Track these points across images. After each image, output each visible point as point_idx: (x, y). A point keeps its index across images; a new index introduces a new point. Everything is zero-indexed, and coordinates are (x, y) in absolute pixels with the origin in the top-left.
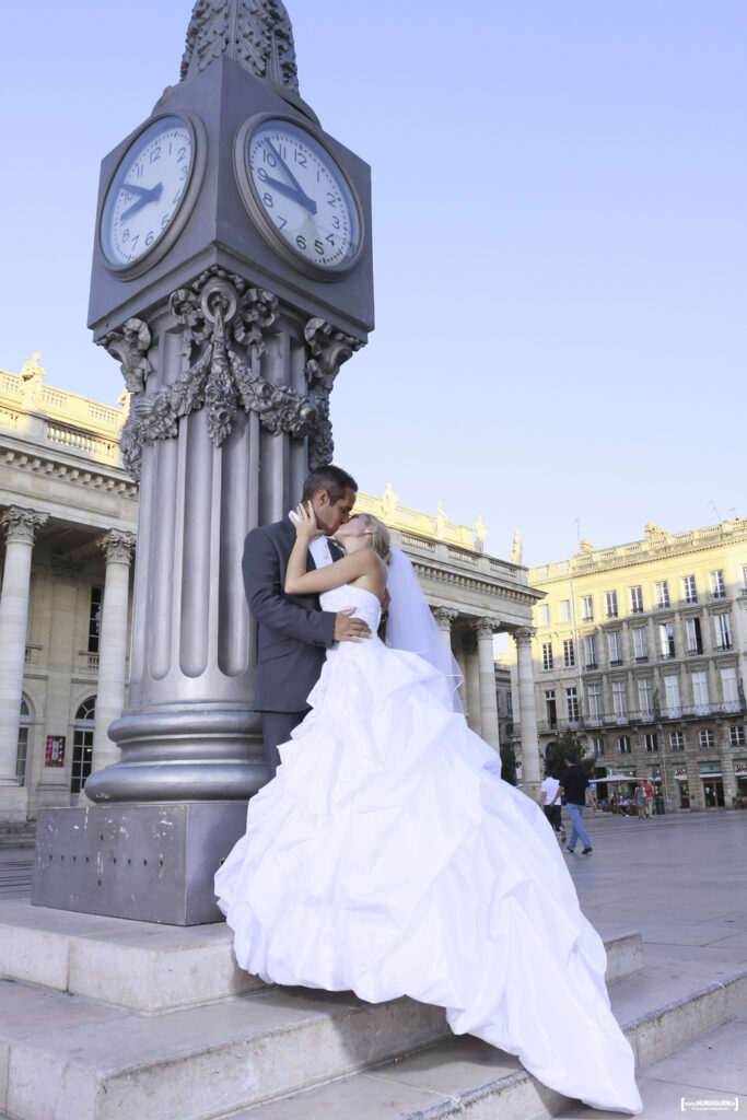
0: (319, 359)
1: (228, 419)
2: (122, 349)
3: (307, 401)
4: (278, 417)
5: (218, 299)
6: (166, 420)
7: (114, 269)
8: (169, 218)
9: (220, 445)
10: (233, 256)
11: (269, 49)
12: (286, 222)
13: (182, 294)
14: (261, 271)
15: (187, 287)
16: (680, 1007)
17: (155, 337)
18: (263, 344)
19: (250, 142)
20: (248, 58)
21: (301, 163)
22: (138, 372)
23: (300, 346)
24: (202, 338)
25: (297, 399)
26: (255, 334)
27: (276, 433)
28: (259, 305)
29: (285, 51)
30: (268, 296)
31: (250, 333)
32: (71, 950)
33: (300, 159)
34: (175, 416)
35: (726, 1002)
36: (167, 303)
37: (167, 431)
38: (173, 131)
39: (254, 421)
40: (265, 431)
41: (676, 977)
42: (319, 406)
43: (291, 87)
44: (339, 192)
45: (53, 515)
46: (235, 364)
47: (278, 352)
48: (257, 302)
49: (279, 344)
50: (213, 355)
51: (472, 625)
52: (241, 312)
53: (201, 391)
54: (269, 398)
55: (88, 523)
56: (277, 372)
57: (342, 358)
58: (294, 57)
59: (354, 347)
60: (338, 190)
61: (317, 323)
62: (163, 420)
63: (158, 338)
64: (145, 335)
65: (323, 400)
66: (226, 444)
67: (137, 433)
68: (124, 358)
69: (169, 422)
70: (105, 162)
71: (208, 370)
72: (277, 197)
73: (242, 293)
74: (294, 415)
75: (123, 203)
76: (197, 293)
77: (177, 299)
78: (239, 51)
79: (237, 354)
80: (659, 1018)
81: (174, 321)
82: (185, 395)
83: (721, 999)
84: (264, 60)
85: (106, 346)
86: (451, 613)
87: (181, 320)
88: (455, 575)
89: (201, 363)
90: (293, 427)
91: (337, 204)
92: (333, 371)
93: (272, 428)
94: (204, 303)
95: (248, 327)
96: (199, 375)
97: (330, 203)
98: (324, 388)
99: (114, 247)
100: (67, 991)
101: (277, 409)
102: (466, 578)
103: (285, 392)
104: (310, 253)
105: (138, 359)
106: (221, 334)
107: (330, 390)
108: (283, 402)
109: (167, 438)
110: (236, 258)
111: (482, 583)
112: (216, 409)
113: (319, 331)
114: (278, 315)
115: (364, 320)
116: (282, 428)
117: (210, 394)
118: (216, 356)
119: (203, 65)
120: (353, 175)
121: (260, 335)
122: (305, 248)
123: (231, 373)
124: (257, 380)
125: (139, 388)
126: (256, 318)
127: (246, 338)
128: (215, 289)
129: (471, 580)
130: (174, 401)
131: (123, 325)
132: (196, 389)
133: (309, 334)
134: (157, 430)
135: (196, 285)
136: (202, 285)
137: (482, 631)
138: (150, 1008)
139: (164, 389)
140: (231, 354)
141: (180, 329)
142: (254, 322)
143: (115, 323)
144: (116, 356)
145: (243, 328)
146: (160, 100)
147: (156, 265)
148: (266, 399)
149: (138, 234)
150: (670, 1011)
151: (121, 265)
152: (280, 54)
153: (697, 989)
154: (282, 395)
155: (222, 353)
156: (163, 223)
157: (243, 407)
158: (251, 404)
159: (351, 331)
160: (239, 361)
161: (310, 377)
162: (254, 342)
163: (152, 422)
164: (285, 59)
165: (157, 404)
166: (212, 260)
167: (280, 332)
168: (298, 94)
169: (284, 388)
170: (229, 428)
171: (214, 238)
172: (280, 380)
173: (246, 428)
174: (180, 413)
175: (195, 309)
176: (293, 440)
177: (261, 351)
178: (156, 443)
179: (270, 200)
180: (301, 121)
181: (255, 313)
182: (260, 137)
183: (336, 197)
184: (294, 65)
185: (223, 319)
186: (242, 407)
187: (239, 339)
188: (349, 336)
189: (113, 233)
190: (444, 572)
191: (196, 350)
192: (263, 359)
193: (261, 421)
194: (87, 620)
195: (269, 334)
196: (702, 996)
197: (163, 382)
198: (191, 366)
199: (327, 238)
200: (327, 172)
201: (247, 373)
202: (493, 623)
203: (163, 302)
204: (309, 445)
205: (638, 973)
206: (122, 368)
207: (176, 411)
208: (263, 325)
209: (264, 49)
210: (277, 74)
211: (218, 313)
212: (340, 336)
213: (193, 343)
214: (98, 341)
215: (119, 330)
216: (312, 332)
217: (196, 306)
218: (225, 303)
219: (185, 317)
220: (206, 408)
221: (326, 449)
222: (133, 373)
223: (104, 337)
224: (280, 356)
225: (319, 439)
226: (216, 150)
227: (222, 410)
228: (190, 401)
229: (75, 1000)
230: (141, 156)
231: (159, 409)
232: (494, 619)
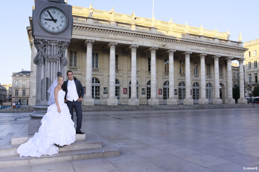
51: (225, 59)
86: (218, 56)
88: (220, 47)
102: (223, 47)
111: (228, 48)
129: (225, 47)
232: (231, 57)
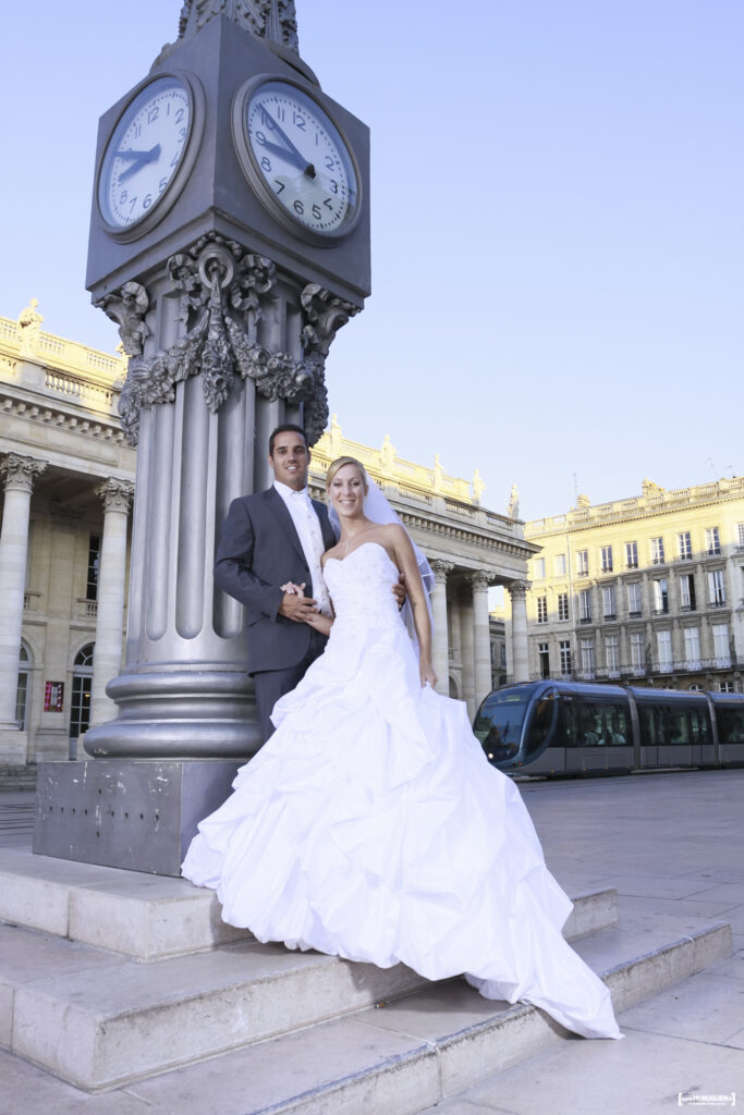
0: (315, 325)
1: (224, 386)
2: (120, 312)
3: (303, 368)
4: (274, 384)
5: (215, 265)
6: (164, 385)
7: (109, 230)
8: (167, 181)
9: (216, 411)
10: (232, 223)
11: (269, 6)
12: (283, 187)
13: (179, 259)
14: (258, 236)
15: (185, 252)
16: (650, 959)
17: (153, 301)
18: (260, 310)
19: (248, 105)
20: (247, 15)
21: (299, 126)
22: (136, 336)
23: (296, 312)
24: (199, 304)
25: (294, 366)
26: (252, 300)
27: (272, 399)
28: (257, 271)
29: (285, 8)
30: (265, 262)
31: (246, 299)
32: (71, 899)
33: (299, 121)
34: (172, 381)
35: (694, 955)
36: (164, 267)
37: (164, 396)
38: (171, 91)
39: (250, 387)
40: (261, 397)
41: (648, 931)
42: (314, 373)
43: (291, 46)
44: (338, 155)
45: (51, 463)
46: (232, 330)
47: (274, 317)
48: (255, 268)
49: (276, 309)
50: (210, 320)
51: (467, 578)
52: (238, 278)
53: (198, 357)
54: (265, 365)
55: (86, 471)
56: (274, 338)
57: (339, 323)
58: (294, 14)
59: (351, 313)
60: (336, 152)
61: (314, 289)
62: (160, 385)
63: (156, 302)
64: (142, 299)
65: (318, 366)
66: (222, 410)
67: (134, 397)
68: (122, 321)
69: (166, 387)
70: (102, 120)
71: (205, 336)
72: (274, 160)
73: (239, 260)
74: (289, 382)
75: (121, 167)
76: (195, 259)
77: (175, 264)
78: (239, 8)
79: (234, 321)
80: (629, 970)
81: (171, 285)
82: (182, 360)
83: (690, 953)
84: (264, 18)
85: (105, 308)
86: (446, 566)
87: (178, 284)
88: (452, 528)
89: (198, 328)
90: (288, 394)
91: (335, 167)
92: (329, 337)
93: (267, 395)
94: (201, 269)
95: (245, 293)
96: (196, 340)
97: (328, 166)
98: (320, 354)
99: (112, 208)
100: (67, 937)
101: (273, 376)
102: (463, 532)
103: (281, 358)
104: (307, 217)
105: (136, 322)
106: (218, 300)
107: (325, 356)
108: (279, 368)
109: (164, 403)
110: (235, 225)
111: (478, 536)
112: (213, 374)
113: (316, 297)
114: (275, 281)
115: (360, 285)
116: (277, 395)
117: (207, 360)
118: (213, 322)
119: (202, 22)
120: (352, 137)
121: (257, 301)
122: (302, 213)
123: (228, 340)
124: (253, 347)
125: (137, 351)
126: (253, 284)
127: (242, 304)
128: (213, 255)
129: (468, 533)
130: (171, 367)
131: (121, 288)
132: (193, 355)
133: (306, 300)
134: (154, 395)
135: (193, 250)
136: (200, 250)
137: (477, 584)
138: (146, 955)
139: (161, 354)
140: (228, 320)
141: (177, 294)
142: (251, 288)
143: (113, 286)
144: (114, 318)
145: (240, 294)
146: (159, 58)
147: (153, 229)
148: (262, 365)
149: (136, 196)
150: (640, 963)
151: (120, 227)
152: (280, 11)
153: (668, 942)
154: (277, 361)
155: (218, 319)
156: (161, 185)
157: (239, 373)
158: (247, 370)
159: (348, 296)
160: (236, 327)
161: (307, 343)
162: (251, 308)
163: (149, 387)
164: (284, 17)
165: (154, 369)
166: (209, 226)
167: (276, 298)
168: (298, 54)
169: (280, 354)
170: (226, 394)
171: (212, 204)
172: (276, 346)
173: (242, 393)
174: (177, 379)
175: (192, 274)
176: (288, 406)
177: (258, 317)
178: (153, 407)
179: (268, 164)
180: (300, 82)
181: (252, 279)
182: (258, 99)
183: (335, 160)
184: (294, 22)
185: (220, 285)
186: (237, 373)
187: (236, 305)
188: (345, 302)
189: (111, 193)
190: (441, 525)
191: (194, 316)
192: (260, 325)
193: (257, 387)
194: (86, 567)
195: (266, 300)
196: (671, 949)
197: (160, 347)
198: (188, 332)
199: (325, 203)
200: (326, 134)
201: (243, 340)
202: (488, 576)
203: (161, 266)
204: (305, 410)
205: (613, 926)
206: (120, 331)
207: (174, 376)
208: (260, 291)
209: (264, 5)
210: (276, 31)
211: (215, 279)
212: (337, 302)
213: (190, 308)
214: (96, 303)
215: (117, 293)
216: (309, 298)
217: (193, 271)
218: (222, 269)
219: (183, 282)
220: (202, 374)
221: (320, 415)
222: (130, 335)
223: (102, 299)
224: (276, 321)
225: (314, 405)
226: (214, 113)
227: (218, 377)
228: (187, 366)
229: (74, 946)
230: (139, 116)
231: (157, 374)
232: (489, 572)
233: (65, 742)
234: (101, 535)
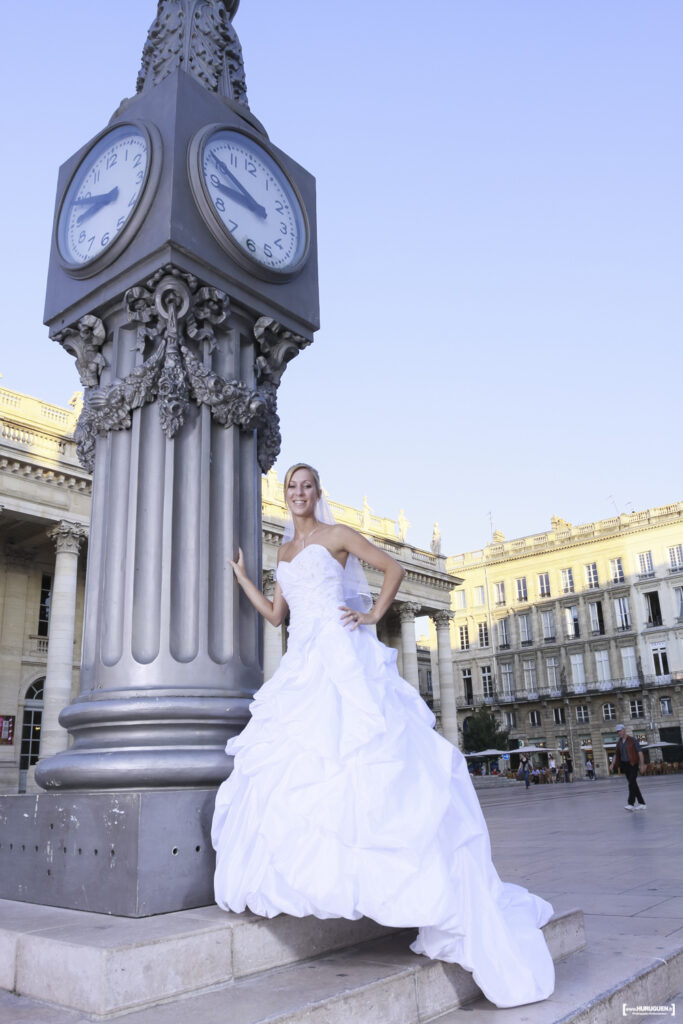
0: (267, 356)
1: (180, 412)
2: (77, 345)
3: (257, 395)
4: (229, 411)
5: (171, 296)
6: (120, 412)
7: (68, 267)
8: (124, 219)
9: (172, 437)
10: (186, 256)
11: (221, 68)
12: (237, 226)
13: (136, 292)
14: (213, 270)
15: (142, 285)
16: (628, 986)
17: (110, 332)
18: (215, 340)
19: (203, 149)
20: (201, 75)
21: (251, 172)
22: (93, 367)
23: (248, 344)
24: (155, 334)
25: (247, 393)
26: (207, 331)
27: (227, 426)
28: (211, 303)
29: (236, 71)
30: (220, 295)
31: (202, 330)
32: (19, 947)
33: (251, 168)
34: (128, 408)
35: (669, 978)
36: (121, 300)
37: (120, 423)
38: (129, 139)
39: (205, 413)
40: (216, 424)
41: (618, 953)
42: (268, 400)
43: (241, 101)
44: (286, 200)
46: (188, 359)
47: (229, 348)
48: (210, 300)
49: (230, 340)
50: (167, 350)
52: (193, 309)
53: (155, 385)
54: (220, 392)
55: (39, 515)
56: (228, 367)
57: (290, 355)
58: (244, 77)
59: (301, 345)
60: (285, 197)
61: (266, 322)
62: (117, 412)
63: (112, 333)
64: (99, 331)
65: (271, 394)
66: (178, 436)
67: (90, 425)
68: (79, 353)
69: (123, 414)
70: (62, 169)
71: (161, 364)
72: (229, 203)
73: (195, 292)
74: (244, 408)
75: (77, 212)
76: (151, 291)
77: (132, 296)
78: (193, 68)
79: (190, 349)
80: (610, 1000)
81: (128, 317)
82: (138, 388)
83: (664, 976)
84: (216, 77)
85: (62, 341)
87: (135, 316)
89: (155, 357)
90: (243, 420)
91: (284, 211)
92: (280, 368)
93: (223, 421)
94: (158, 300)
95: (200, 324)
96: (152, 368)
97: (278, 210)
98: (272, 384)
99: (71, 247)
100: (14, 991)
101: (228, 403)
103: (235, 386)
104: (260, 256)
105: (93, 354)
106: (174, 330)
107: (277, 386)
108: (234, 395)
109: (121, 429)
110: (191, 259)
112: (170, 400)
113: (268, 329)
114: (229, 313)
115: (310, 320)
116: (232, 420)
117: (164, 387)
118: (169, 351)
119: (158, 80)
120: (299, 185)
121: (212, 332)
122: (254, 251)
123: (184, 368)
124: (209, 375)
125: (93, 382)
126: (208, 315)
127: (198, 335)
128: (169, 287)
130: (128, 394)
131: (78, 322)
132: (149, 383)
133: (258, 332)
134: (110, 422)
135: (150, 283)
136: (156, 283)
138: (103, 1010)
139: (118, 383)
140: (184, 349)
141: (134, 325)
142: (205, 319)
143: (70, 320)
144: (71, 351)
145: (195, 325)
146: (117, 112)
147: (112, 263)
148: (218, 392)
149: (92, 237)
150: (620, 991)
151: (77, 264)
152: (231, 73)
153: (643, 966)
154: (232, 388)
155: (174, 348)
156: (119, 224)
157: (195, 400)
158: (203, 397)
159: (298, 331)
160: (192, 356)
161: (259, 373)
162: (206, 339)
163: (106, 414)
164: (235, 77)
165: (111, 396)
166: (166, 259)
167: (230, 329)
168: (248, 109)
169: (234, 382)
170: (182, 420)
171: (169, 238)
172: (230, 375)
173: (198, 420)
174: (134, 406)
175: (149, 306)
176: (243, 433)
177: (213, 347)
178: (109, 434)
179: (222, 204)
180: (251, 134)
181: (207, 310)
182: (212, 146)
183: (284, 205)
184: (244, 83)
185: (176, 316)
186: (194, 401)
187: (192, 335)
188: (296, 335)
189: (70, 234)
191: (150, 346)
192: (214, 355)
193: (212, 414)
194: (38, 605)
195: (220, 331)
196: (648, 973)
197: (117, 375)
198: (145, 360)
199: (275, 243)
200: (275, 181)
201: (199, 368)
203: (118, 299)
204: (258, 437)
205: (581, 950)
206: (77, 363)
207: (130, 403)
208: (215, 322)
209: (216, 67)
210: (228, 90)
211: (171, 309)
212: (287, 335)
213: (147, 339)
214: (53, 337)
215: (75, 326)
216: (261, 330)
217: (150, 303)
218: (178, 300)
219: (140, 314)
220: (159, 401)
221: (274, 442)
222: (87, 367)
223: (60, 333)
224: (231, 352)
225: (267, 432)
226: (171, 155)
227: (174, 403)
228: (143, 394)
229: (22, 1002)
230: (98, 162)
231: (113, 401)
233: (15, 774)
234: (53, 574)
